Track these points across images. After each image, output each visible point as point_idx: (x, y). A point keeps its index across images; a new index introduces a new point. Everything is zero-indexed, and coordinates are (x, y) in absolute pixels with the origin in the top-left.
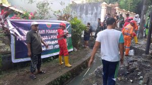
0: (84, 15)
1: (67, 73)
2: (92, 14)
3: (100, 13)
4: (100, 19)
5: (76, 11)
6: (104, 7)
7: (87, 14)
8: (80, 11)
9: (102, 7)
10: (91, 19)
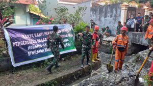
0: (103, 18)
1: (52, 81)
2: (111, 16)
3: (120, 15)
4: (120, 22)
5: (96, 14)
6: (124, 8)
7: (106, 16)
8: (100, 14)
9: (122, 8)
10: (110, 23)
